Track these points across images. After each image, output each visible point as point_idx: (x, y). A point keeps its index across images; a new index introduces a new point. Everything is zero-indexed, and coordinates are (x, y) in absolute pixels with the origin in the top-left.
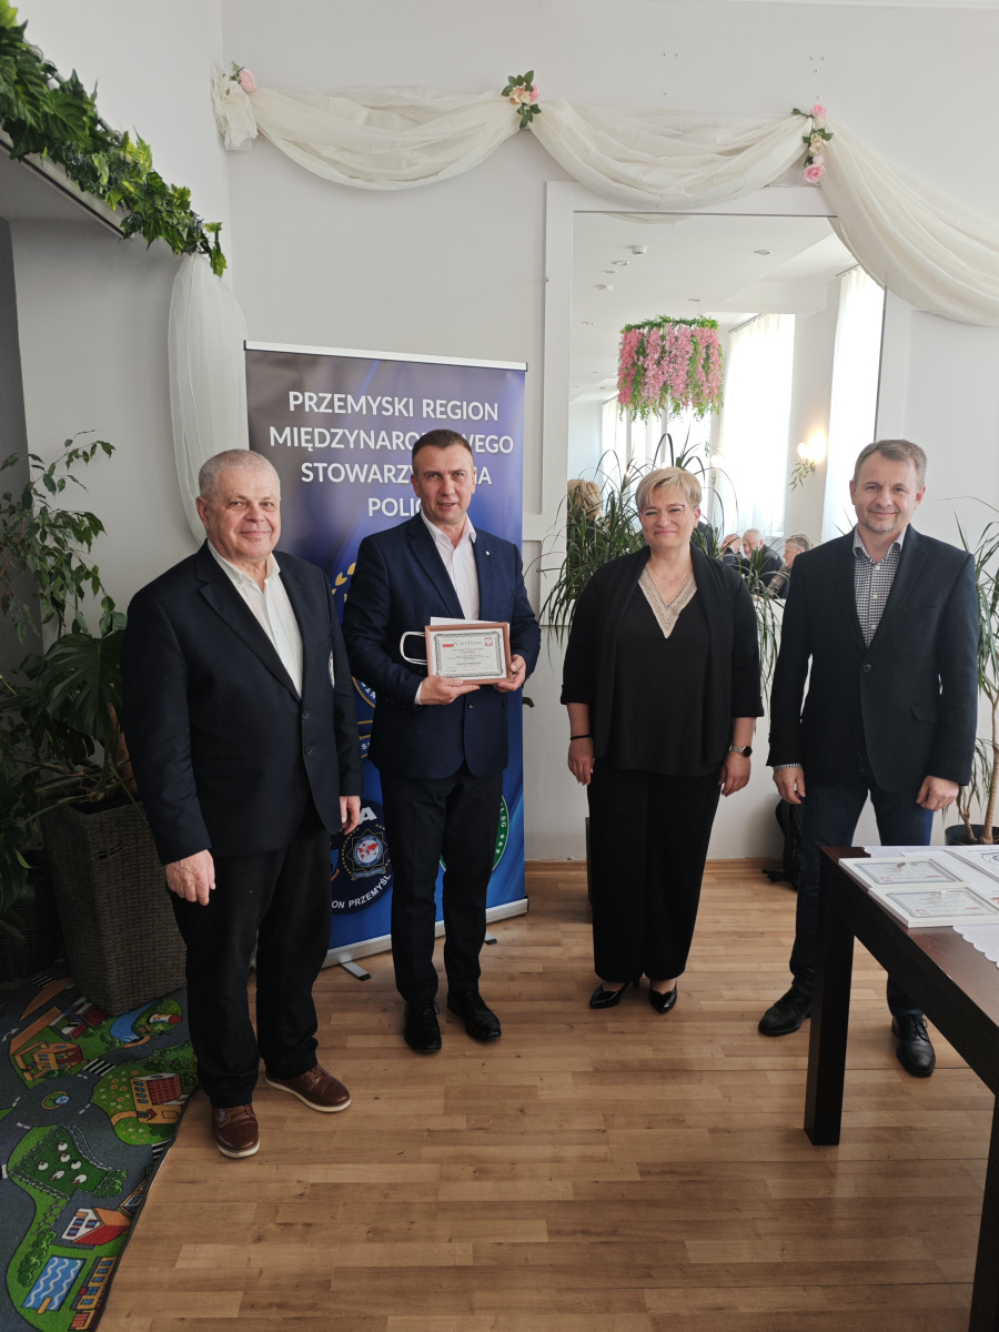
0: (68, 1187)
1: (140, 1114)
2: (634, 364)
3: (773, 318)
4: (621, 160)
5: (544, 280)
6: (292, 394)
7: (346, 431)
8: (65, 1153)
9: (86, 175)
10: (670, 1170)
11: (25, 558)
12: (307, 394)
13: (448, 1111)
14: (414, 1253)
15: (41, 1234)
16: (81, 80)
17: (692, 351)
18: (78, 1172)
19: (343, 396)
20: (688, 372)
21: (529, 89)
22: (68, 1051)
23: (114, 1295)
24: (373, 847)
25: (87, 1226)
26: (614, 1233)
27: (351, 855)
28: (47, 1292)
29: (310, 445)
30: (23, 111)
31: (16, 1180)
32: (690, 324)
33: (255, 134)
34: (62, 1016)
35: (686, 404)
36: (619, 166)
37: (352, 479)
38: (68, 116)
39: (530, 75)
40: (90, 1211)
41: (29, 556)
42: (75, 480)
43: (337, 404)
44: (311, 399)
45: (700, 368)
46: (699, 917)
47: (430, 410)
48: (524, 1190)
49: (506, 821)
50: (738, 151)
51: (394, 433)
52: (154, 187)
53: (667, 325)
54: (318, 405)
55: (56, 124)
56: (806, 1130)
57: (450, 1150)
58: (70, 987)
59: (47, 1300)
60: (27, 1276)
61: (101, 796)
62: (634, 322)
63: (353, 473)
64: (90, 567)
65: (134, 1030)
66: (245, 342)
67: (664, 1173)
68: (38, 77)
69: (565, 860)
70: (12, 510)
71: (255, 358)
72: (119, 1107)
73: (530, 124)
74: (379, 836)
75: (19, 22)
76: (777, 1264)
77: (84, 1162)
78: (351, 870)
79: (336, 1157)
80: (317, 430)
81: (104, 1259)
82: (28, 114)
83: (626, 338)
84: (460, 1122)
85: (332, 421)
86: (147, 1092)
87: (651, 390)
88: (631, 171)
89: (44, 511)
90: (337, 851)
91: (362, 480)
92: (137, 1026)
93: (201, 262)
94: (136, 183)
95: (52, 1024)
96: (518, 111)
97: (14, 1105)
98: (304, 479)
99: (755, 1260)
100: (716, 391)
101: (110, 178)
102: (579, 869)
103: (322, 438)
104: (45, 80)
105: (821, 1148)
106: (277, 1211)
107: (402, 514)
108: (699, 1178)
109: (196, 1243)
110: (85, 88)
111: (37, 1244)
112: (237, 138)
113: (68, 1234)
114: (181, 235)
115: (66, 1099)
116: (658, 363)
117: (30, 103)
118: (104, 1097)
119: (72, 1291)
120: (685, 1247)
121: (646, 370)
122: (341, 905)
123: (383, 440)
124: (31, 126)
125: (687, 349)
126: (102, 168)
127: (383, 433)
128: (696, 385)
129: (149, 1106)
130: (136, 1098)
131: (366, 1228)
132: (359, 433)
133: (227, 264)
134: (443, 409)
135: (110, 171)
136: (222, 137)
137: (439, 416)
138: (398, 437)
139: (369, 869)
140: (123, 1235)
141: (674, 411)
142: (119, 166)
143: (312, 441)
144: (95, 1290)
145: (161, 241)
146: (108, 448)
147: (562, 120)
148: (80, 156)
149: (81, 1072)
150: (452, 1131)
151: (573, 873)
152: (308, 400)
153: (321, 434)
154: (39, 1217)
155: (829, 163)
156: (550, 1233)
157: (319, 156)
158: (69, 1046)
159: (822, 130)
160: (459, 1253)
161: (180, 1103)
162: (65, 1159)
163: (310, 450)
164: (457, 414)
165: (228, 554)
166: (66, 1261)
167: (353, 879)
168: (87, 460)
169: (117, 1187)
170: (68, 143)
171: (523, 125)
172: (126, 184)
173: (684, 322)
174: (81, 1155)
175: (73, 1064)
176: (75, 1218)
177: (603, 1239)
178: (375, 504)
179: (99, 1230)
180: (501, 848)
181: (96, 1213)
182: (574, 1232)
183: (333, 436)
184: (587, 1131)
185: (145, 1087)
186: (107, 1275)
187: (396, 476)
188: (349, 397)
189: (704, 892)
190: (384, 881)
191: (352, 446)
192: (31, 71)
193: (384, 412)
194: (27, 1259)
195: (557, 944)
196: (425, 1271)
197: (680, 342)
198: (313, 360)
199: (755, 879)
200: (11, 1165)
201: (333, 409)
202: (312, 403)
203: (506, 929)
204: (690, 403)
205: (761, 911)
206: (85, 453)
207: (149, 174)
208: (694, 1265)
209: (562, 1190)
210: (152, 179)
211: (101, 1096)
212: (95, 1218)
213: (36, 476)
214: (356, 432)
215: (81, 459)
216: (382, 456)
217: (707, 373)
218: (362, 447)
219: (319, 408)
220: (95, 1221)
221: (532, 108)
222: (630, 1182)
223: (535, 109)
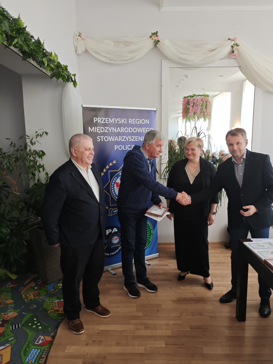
0: (37, 330)
1: (55, 311)
2: (186, 107)
3: (225, 93)
4: (182, 54)
5: (161, 86)
6: (94, 118)
7: (109, 128)
8: (36, 321)
9: (41, 63)
10: (199, 328)
11: (25, 163)
12: (98, 118)
13: (137, 311)
14: (129, 349)
15: (29, 342)
16: (40, 40)
17: (202, 103)
18: (39, 326)
19: (108, 118)
20: (201, 109)
21: (157, 36)
22: (36, 294)
23: (49, 359)
24: (117, 239)
25: (41, 341)
26: (183, 345)
27: (111, 241)
28: (31, 358)
29: (99, 132)
30: (26, 48)
31: (23, 328)
32: (201, 96)
33: (84, 50)
34: (35, 284)
35: (201, 117)
37: (110, 140)
38: (37, 49)
39: (157, 32)
40: (42, 336)
41: (26, 162)
42: (38, 142)
43: (106, 120)
45: (204, 108)
47: (131, 121)
48: (158, 332)
49: (153, 232)
50: (214, 50)
51: (122, 128)
52: (59, 66)
53: (195, 96)
55: (34, 51)
56: (236, 317)
57: (138, 321)
58: (37, 276)
59: (31, 360)
60: (26, 354)
62: (186, 96)
63: (111, 139)
64: (42, 165)
65: (54, 288)
66: (82, 105)
68: (29, 39)
69: (169, 242)
70: (22, 150)
71: (85, 109)
72: (50, 309)
73: (157, 45)
74: (118, 236)
75: (25, 26)
76: (228, 354)
77: (41, 323)
78: (111, 245)
79: (108, 323)
81: (46, 349)
82: (27, 49)
83: (184, 100)
84: (141, 314)
85: (105, 125)
86: (57, 305)
87: (191, 114)
88: (185, 56)
89: (30, 150)
90: (107, 240)
91: (113, 140)
93: (71, 84)
94: (54, 65)
95: (32, 286)
96: (154, 42)
97: (22, 308)
98: (98, 141)
99: (222, 353)
100: (209, 114)
101: (47, 64)
104: (31, 40)
105: (241, 322)
106: (92, 337)
107: (124, 149)
108: (206, 330)
109: (70, 345)
110: (41, 42)
111: (28, 345)
112: (80, 51)
113: (37, 343)
114: (66, 77)
115: (36, 306)
116: (193, 106)
117: (27, 46)
118: (46, 306)
119: (38, 358)
120: (203, 349)
121: (189, 109)
122: (108, 254)
123: (119, 130)
124: (27, 52)
125: (201, 103)
126: (45, 61)
127: (119, 128)
128: (203, 112)
129: (58, 308)
130: (54, 306)
131: (115, 342)
133: (78, 84)
134: (134, 121)
135: (47, 62)
136: (76, 51)
137: (133, 123)
139: (116, 245)
140: (51, 343)
141: (198, 119)
142: (50, 61)
143: (100, 130)
144: (44, 358)
145: (60, 79)
147: (166, 44)
148: (40, 59)
149: (39, 299)
150: (139, 316)
151: (171, 246)
152: (99, 120)
153: (102, 129)
154: (29, 338)
155: (238, 52)
156: (166, 344)
157: (102, 55)
158: (37, 292)
159: (237, 44)
160: (141, 349)
164: (138, 122)
166: (36, 350)
167: (112, 247)
169: (49, 330)
170: (37, 56)
171: (155, 45)
172: (51, 65)
173: (200, 95)
174: (40, 321)
175: (38, 297)
176: (38, 338)
177: (180, 346)
178: (116, 147)
179: (45, 341)
180: (151, 239)
181: (44, 337)
182: (172, 344)
183: (105, 129)
184: (175, 317)
185: (57, 303)
186: (47, 354)
187: (122, 139)
188: (110, 119)
190: (120, 248)
191: (110, 132)
192: (27, 38)
193: (119, 123)
194: (26, 349)
195: (167, 265)
196: (131, 354)
197: (198, 101)
198: (100, 109)
199: (222, 248)
200: (22, 324)
201: (105, 122)
203: (153, 261)
205: (223, 256)
208: (205, 354)
209: (169, 333)
210: (58, 63)
213: (28, 141)
214: (111, 128)
215: (40, 136)
216: (118, 134)
217: (206, 109)
218: (113, 132)
219: (101, 122)
220: (44, 339)
221: (157, 41)
222: (188, 331)
223: (158, 41)
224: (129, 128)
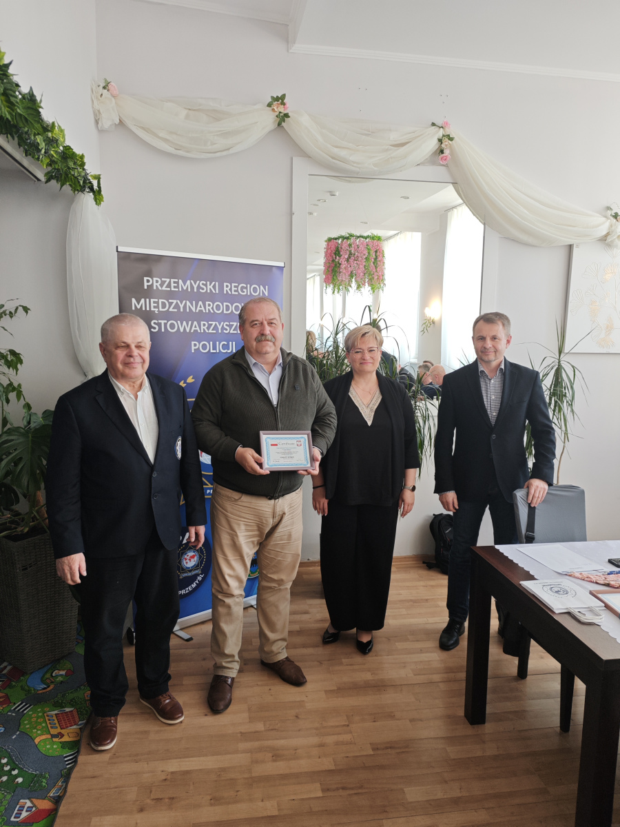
0: (11, 786)
1: (53, 736)
2: (333, 261)
3: (409, 234)
4: (337, 147)
5: (291, 214)
6: (145, 279)
7: (178, 301)
8: (7, 764)
10: (390, 746)
12: (155, 279)
13: (251, 720)
14: (242, 810)
17: (367, 254)
18: (17, 776)
19: (176, 280)
20: (365, 266)
21: (283, 104)
24: (193, 557)
25: (27, 811)
26: (361, 787)
27: (180, 562)
29: (156, 310)
32: (366, 238)
33: (117, 122)
35: (364, 285)
36: (336, 150)
37: (182, 330)
38: (28, 114)
39: (284, 96)
40: (27, 801)
42: (5, 330)
43: (173, 285)
44: (157, 282)
45: (372, 264)
46: (390, 592)
47: (228, 289)
48: (303, 765)
50: (403, 145)
51: (207, 303)
52: (68, 154)
53: (352, 238)
54: (162, 285)
55: (21, 118)
56: (466, 716)
57: (256, 744)
61: (26, 530)
62: (333, 236)
63: (184, 327)
64: (16, 385)
65: (43, 681)
66: (117, 247)
67: (387, 748)
68: (13, 92)
69: (306, 561)
71: (124, 257)
72: (39, 732)
73: (283, 124)
74: (197, 551)
75: (7, 62)
76: (459, 798)
77: (20, 769)
78: (179, 572)
79: (185, 754)
80: (160, 301)
82: (7, 113)
83: (328, 245)
84: (260, 726)
85: (170, 295)
86: (56, 721)
87: (343, 276)
88: (343, 153)
91: (188, 330)
92: (44, 679)
93: (88, 197)
94: (57, 151)
96: (277, 116)
99: (445, 797)
100: (381, 277)
101: (45, 150)
102: (314, 566)
103: (164, 305)
105: (475, 726)
106: (151, 792)
107: (212, 351)
108: (407, 750)
109: (101, 816)
110: (36, 97)
112: (106, 123)
113: (15, 817)
114: (79, 182)
115: (2, 729)
116: (348, 260)
117: (8, 107)
118: (27, 726)
120: (404, 792)
121: (340, 264)
123: (201, 307)
124: (7, 119)
125: (364, 252)
126: (42, 144)
127: (200, 303)
128: (369, 274)
129: (59, 730)
130: (49, 726)
131: (209, 797)
132: (186, 303)
133: (104, 199)
134: (236, 289)
135: (45, 145)
136: (97, 122)
137: (233, 293)
138: (209, 305)
139: (190, 571)
140: (52, 814)
141: (358, 288)
142: (49, 142)
143: (158, 307)
145: (68, 186)
146: (26, 309)
147: (303, 123)
148: (32, 138)
149: (10, 711)
150: (256, 732)
151: (311, 568)
152: (155, 282)
153: (163, 303)
155: (452, 153)
156: (323, 791)
157: (157, 136)
159: (449, 135)
160: (269, 808)
161: (79, 727)
162: (7, 768)
163: (156, 312)
164: (244, 292)
165: (116, 377)
167: (181, 578)
168: (11, 317)
169: (44, 784)
170: (27, 129)
171: (279, 124)
173: (362, 237)
174: (17, 765)
175: (4, 706)
176: (18, 806)
177: (356, 792)
178: (195, 345)
179: (35, 813)
181: (32, 802)
182: (337, 789)
183: (170, 304)
184: (337, 726)
185: (55, 718)
187: (208, 328)
188: (180, 281)
189: (393, 576)
190: (200, 578)
191: (182, 310)
193: (201, 290)
195: (306, 613)
196: (249, 821)
197: (360, 249)
198: (159, 258)
199: (420, 567)
201: (170, 288)
202: (158, 284)
204: (366, 284)
205: (424, 586)
206: (10, 312)
207: (64, 147)
208: (411, 803)
209: (327, 764)
210: (66, 150)
211: (26, 725)
212: (31, 805)
214: (184, 302)
215: (8, 316)
216: (200, 317)
217: (376, 267)
218: (188, 311)
219: (162, 287)
220: (32, 807)
221: (285, 114)
222: (367, 755)
223: (287, 115)
224: (225, 304)
